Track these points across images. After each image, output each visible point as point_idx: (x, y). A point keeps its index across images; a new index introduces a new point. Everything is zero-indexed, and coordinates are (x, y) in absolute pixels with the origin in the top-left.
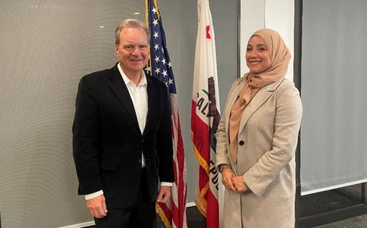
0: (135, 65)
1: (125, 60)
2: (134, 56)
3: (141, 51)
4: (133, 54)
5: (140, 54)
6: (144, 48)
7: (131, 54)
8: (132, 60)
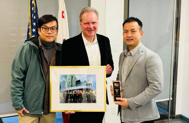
0: (90, 33)
1: (85, 30)
2: (89, 28)
3: (93, 25)
4: (89, 27)
5: (93, 27)
6: (95, 24)
7: (88, 28)
8: (89, 31)
